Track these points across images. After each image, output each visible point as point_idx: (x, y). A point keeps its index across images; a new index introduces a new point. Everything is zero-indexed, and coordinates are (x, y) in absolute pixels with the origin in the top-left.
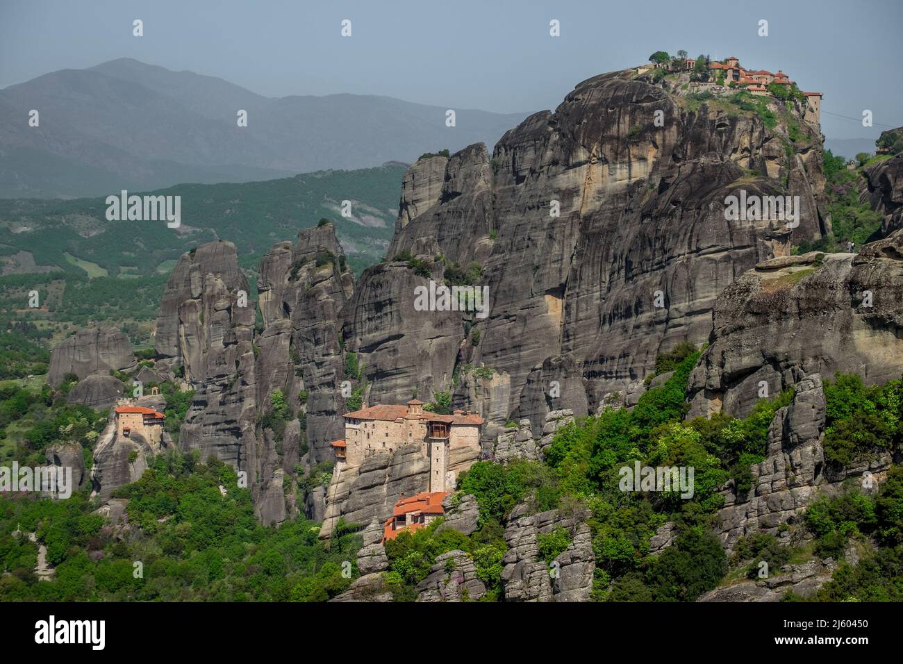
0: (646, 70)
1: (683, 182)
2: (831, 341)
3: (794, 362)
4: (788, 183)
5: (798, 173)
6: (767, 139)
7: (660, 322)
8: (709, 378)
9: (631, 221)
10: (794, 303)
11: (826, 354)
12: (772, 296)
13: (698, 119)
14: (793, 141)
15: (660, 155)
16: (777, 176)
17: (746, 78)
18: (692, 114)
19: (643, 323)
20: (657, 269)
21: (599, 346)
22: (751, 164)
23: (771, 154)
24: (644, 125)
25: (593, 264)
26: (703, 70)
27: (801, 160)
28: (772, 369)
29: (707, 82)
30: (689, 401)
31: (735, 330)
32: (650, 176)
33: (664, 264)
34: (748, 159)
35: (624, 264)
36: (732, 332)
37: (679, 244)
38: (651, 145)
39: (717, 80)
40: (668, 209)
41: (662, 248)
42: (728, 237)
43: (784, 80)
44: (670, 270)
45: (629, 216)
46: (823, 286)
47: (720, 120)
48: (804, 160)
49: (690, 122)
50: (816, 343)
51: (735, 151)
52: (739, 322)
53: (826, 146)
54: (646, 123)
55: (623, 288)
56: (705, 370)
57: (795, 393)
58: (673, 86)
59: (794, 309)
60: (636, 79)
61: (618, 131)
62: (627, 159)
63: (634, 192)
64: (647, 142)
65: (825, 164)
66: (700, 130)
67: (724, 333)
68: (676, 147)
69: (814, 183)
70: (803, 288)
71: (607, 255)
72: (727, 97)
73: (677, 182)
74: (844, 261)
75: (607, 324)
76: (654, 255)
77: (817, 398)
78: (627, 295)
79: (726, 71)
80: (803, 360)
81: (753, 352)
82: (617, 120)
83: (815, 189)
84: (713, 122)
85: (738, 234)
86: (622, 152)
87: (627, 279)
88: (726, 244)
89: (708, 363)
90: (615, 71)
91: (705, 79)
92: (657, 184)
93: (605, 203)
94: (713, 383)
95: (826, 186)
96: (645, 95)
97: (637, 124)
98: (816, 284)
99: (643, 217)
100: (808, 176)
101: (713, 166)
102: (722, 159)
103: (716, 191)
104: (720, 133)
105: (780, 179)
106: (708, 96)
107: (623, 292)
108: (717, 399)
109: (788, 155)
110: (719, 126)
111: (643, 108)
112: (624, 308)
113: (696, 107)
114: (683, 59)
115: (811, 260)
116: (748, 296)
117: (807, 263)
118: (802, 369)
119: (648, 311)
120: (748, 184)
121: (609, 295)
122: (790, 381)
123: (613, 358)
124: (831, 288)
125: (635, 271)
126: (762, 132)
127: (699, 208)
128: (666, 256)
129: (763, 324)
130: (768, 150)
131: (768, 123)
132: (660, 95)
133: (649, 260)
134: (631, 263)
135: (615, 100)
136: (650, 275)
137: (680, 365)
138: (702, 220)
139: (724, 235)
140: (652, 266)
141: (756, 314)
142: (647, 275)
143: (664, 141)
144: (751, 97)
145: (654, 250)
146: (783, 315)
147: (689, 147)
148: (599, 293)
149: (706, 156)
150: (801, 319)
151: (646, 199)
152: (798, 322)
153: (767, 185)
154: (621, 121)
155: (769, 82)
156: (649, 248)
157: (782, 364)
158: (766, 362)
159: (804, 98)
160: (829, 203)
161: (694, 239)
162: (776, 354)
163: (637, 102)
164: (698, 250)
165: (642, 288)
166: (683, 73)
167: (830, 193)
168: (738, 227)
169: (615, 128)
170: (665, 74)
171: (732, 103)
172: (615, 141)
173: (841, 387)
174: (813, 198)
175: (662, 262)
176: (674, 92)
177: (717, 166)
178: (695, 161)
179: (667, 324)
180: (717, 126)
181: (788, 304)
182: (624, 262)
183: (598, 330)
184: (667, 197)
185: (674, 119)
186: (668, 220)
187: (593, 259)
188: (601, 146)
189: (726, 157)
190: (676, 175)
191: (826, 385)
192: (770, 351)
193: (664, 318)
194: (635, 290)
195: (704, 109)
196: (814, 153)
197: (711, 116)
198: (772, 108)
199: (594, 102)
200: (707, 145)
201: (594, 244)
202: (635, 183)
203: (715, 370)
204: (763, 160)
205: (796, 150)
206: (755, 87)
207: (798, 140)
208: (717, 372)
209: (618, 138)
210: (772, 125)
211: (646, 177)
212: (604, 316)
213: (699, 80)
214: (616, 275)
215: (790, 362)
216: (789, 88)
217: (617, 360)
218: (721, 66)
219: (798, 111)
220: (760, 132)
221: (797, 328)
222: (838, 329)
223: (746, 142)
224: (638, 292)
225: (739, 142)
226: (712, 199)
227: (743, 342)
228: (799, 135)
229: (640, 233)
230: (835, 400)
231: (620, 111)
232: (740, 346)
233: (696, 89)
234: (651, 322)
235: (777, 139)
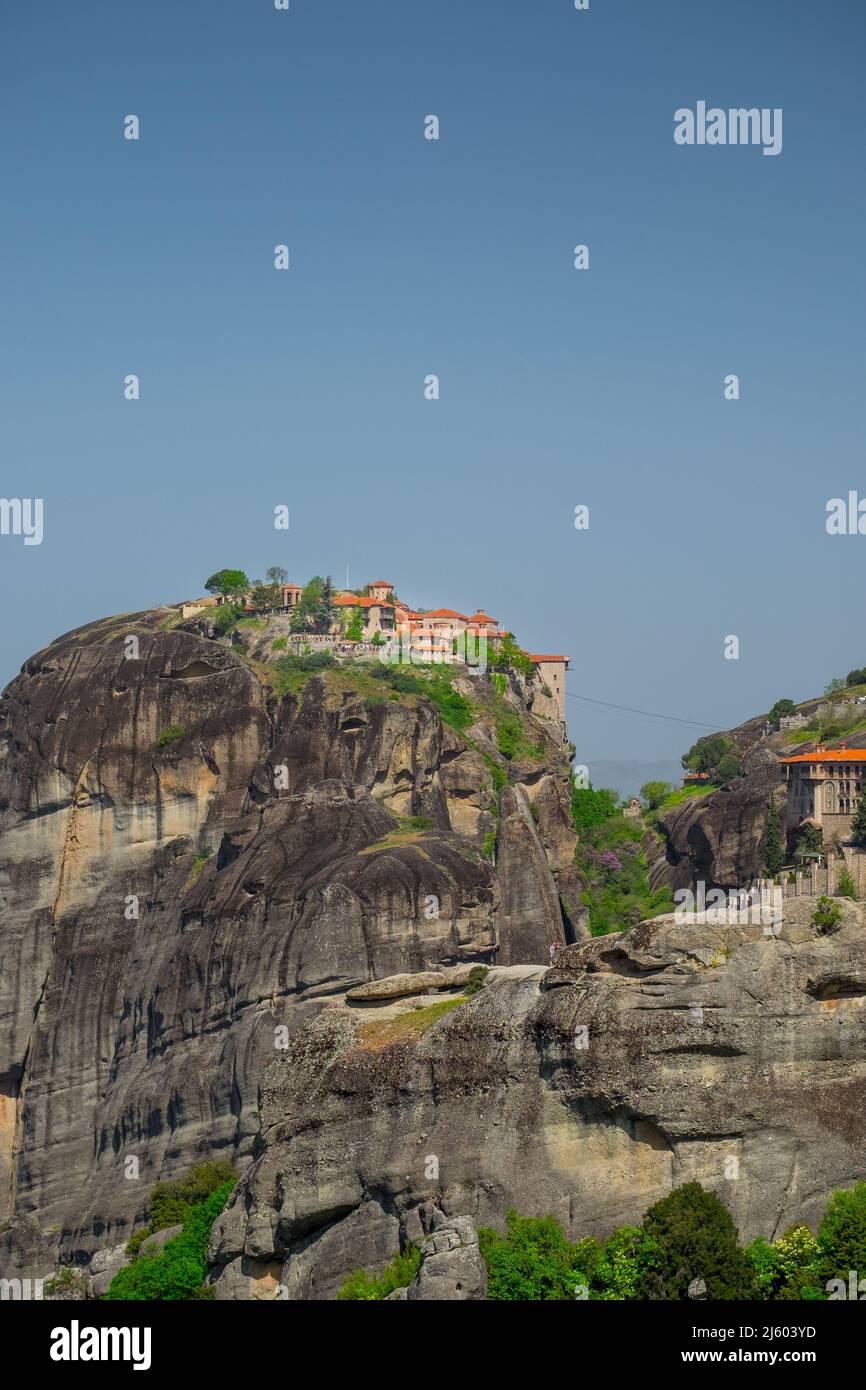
0: (199, 609)
1: (269, 844)
2: (500, 1150)
3: (424, 1193)
4: (497, 845)
5: (518, 825)
6: (451, 754)
7: (221, 1144)
8: (250, 1231)
9: (161, 927)
10: (424, 1070)
11: (489, 1176)
12: (378, 1056)
13: (304, 710)
14: (508, 756)
15: (222, 786)
16: (475, 832)
18: (289, 700)
19: (187, 1146)
20: (215, 1029)
21: (93, 1198)
22: (416, 805)
23: (462, 785)
24: (188, 723)
25: (82, 1020)
26: (318, 608)
27: (525, 797)
28: (380, 1211)
29: (326, 632)
30: (211, 1282)
31: (304, 1129)
32: (203, 831)
33: (229, 1018)
34: (408, 795)
35: (145, 1019)
36: (298, 1133)
37: (260, 975)
38: (205, 767)
39: (347, 629)
40: (237, 902)
41: (225, 983)
42: (363, 958)
43: (489, 628)
44: (242, 1030)
45: (156, 917)
46: (482, 1034)
47: (349, 712)
48: (531, 798)
49: (285, 716)
50: (469, 1153)
51: (381, 776)
52: (311, 1112)
54: (193, 720)
55: (143, 1070)
56: (243, 1214)
57: (423, 1256)
58: (256, 642)
59: (424, 1083)
60: (179, 627)
61: (134, 736)
62: (152, 797)
63: (167, 866)
64: (196, 760)
65: (577, 806)
66: (306, 733)
67: (282, 1137)
68: (256, 770)
69: (553, 845)
70: (442, 1038)
71: (112, 1001)
72: (365, 664)
73: (255, 844)
74: (525, 980)
75: (110, 1150)
76: (208, 998)
77: (467, 1267)
78: (152, 1086)
79: (366, 610)
80: (442, 1189)
81: (341, 1175)
82: (132, 713)
83: (556, 858)
84: (334, 716)
85: (385, 951)
86: (142, 780)
87: (153, 1051)
88: (360, 973)
89: (250, 1201)
91: (322, 627)
92: (216, 849)
93: (107, 890)
94: (258, 1243)
95: (579, 853)
96: (191, 660)
97: (174, 721)
98: (468, 1028)
99: (185, 919)
100: (540, 832)
101: (332, 809)
102: (351, 794)
103: (339, 862)
104: (350, 741)
105: (480, 837)
106: (325, 661)
107: (143, 1079)
108: (269, 1277)
109: (498, 786)
110: (349, 724)
111: (186, 687)
112: (144, 1113)
113: (297, 685)
114: (276, 586)
115: (460, 980)
116: (329, 1057)
117: (453, 988)
118: (441, 1208)
119: (195, 1119)
120: (405, 846)
121: (115, 1086)
122: (415, 1234)
123: (122, 1223)
124: (499, 1037)
125: (167, 1035)
126: (439, 737)
127: (302, 898)
128: (234, 1001)
129: (359, 1115)
130: (455, 776)
131: (455, 719)
132: (222, 658)
133: (198, 1010)
134: (160, 1017)
135: (128, 671)
136: (200, 1042)
137: (198, 1207)
138: (308, 924)
139: (355, 955)
140: (205, 1022)
141: (346, 1094)
142: (194, 1042)
143: (231, 756)
145: (209, 989)
146: (401, 1096)
148: (94, 1084)
149: (319, 787)
150: (437, 1103)
151: (193, 879)
152: (433, 1111)
153: (447, 849)
154: (141, 714)
156: (197, 985)
157: (400, 1200)
158: (368, 1195)
159: (531, 668)
160: (585, 887)
161: (291, 965)
162: (387, 1178)
163: (175, 674)
164: (301, 987)
165: (183, 1070)
166: (277, 614)
167: (587, 868)
168: (385, 936)
169: (127, 731)
170: (238, 617)
171: (375, 675)
172: (127, 759)
173: (519, 1244)
174: (551, 877)
175: (225, 1014)
176: (257, 655)
177: (340, 809)
178: (294, 798)
179: (236, 1146)
180: (345, 726)
181: (412, 1073)
182: (145, 1017)
183: (92, 1163)
184: (236, 875)
185: (253, 711)
186: (237, 925)
187: (83, 1010)
188: (98, 769)
189: (360, 790)
190: (255, 829)
191: (485, 1239)
192: (374, 1174)
193: (228, 1133)
194: (167, 1074)
195: (316, 689)
196: (553, 783)
197: (331, 704)
198: (463, 688)
199: (82, 676)
200: (322, 764)
201: (83, 978)
202: (168, 847)
203: (264, 1216)
204: (440, 797)
205: (513, 775)
207: (518, 755)
208: (267, 1220)
209: (134, 752)
210: (462, 722)
211: (194, 834)
212: (104, 1132)
213: (310, 630)
214: (128, 1043)
215: (416, 1195)
216: (500, 645)
217: (130, 1226)
218: (356, 599)
219: (519, 693)
220: (434, 738)
221: (428, 1122)
222: (512, 1122)
223: (404, 759)
224: (175, 1080)
225: (389, 759)
226: (328, 880)
227: (320, 1155)
228: (519, 744)
229: (179, 951)
230: (504, 1271)
231: (138, 694)
232: (314, 1163)
233: (302, 648)
234: (203, 1142)
235: (473, 754)
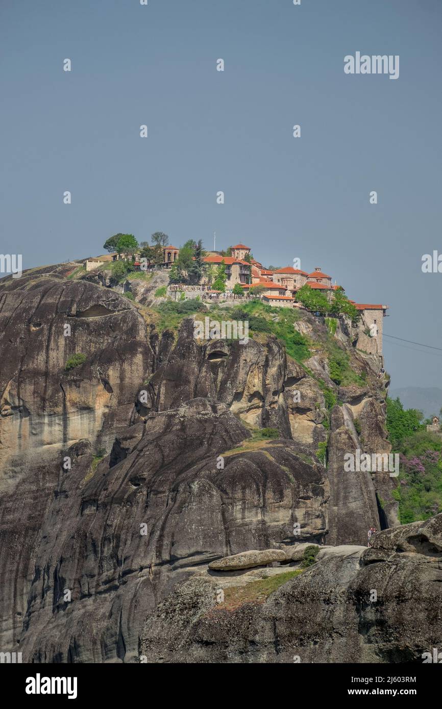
0: (99, 264)
1: (150, 447)
4: (327, 451)
5: (344, 436)
6: (293, 380)
9: (65, 511)
10: (268, 626)
12: (232, 614)
13: (179, 343)
14: (337, 382)
15: (115, 402)
16: (310, 441)
17: (262, 280)
18: (168, 335)
20: (106, 591)
22: (265, 419)
23: (301, 404)
24: (89, 352)
25: (2, 582)
26: (191, 265)
27: (351, 414)
29: (197, 284)
32: (99, 436)
33: (117, 583)
34: (259, 411)
35: (51, 583)
37: (142, 549)
38: (101, 387)
39: (213, 281)
40: (124, 492)
41: (114, 556)
42: (222, 537)
43: (324, 283)
44: (127, 592)
45: (61, 503)
46: (314, 598)
47: (214, 346)
48: (355, 415)
49: (165, 348)
51: (238, 396)
53: (392, 392)
54: (93, 350)
55: (49, 622)
58: (142, 290)
59: (268, 636)
60: (83, 278)
61: (47, 362)
62: (60, 409)
64: (95, 381)
65: (391, 422)
66: (179, 361)
68: (141, 389)
69: (371, 452)
70: (283, 601)
71: (26, 568)
72: (227, 309)
73: (139, 447)
74: (348, 557)
76: (101, 567)
78: (56, 635)
79: (229, 267)
82: (45, 344)
84: (202, 349)
85: (239, 533)
86: (52, 396)
87: (57, 608)
88: (219, 550)
90: (49, 265)
91: (194, 279)
92: (109, 451)
93: (24, 481)
96: (91, 304)
97: (78, 350)
98: (303, 594)
99: (84, 504)
100: (362, 441)
101: (200, 421)
102: (214, 409)
103: (204, 462)
104: (214, 368)
105: (315, 445)
106: (196, 305)
107: (50, 629)
109: (329, 406)
110: (214, 355)
111: (88, 324)
113: (174, 323)
114: (159, 247)
115: (297, 556)
120: (256, 450)
121: (27, 634)
124: (327, 601)
126: (284, 367)
127: (175, 490)
128: (121, 569)
130: (296, 398)
131: (297, 353)
132: (116, 303)
133: (93, 576)
134: (63, 580)
135: (42, 311)
136: (94, 601)
138: (180, 510)
139: (215, 535)
140: (98, 585)
141: (207, 644)
142: (89, 601)
143: (122, 379)
144: (269, 310)
145: (102, 560)
147: (163, 390)
149: (190, 404)
150: (278, 652)
151: (91, 474)
152: (275, 658)
153: (289, 454)
154: (52, 345)
155: (298, 285)
156: (92, 556)
159: (357, 314)
160: (395, 486)
161: (166, 542)
163: (79, 314)
164: (173, 559)
165: (81, 623)
166: (159, 269)
168: (239, 521)
169: (41, 358)
170: (129, 271)
171: (236, 318)
172: (41, 380)
174: (369, 477)
175: (113, 579)
176: (143, 301)
177: (206, 421)
178: (170, 412)
180: (209, 357)
181: (259, 628)
182: (52, 580)
184: (124, 471)
185: (139, 344)
186: (124, 510)
187: (3, 574)
188: (18, 387)
189: (221, 406)
190: (139, 436)
194: (68, 625)
195: (189, 327)
196: (372, 404)
198: (303, 328)
199: (7, 314)
200: (192, 386)
202: (71, 448)
204: (284, 413)
205: (341, 397)
206: (276, 294)
207: (345, 382)
209: (46, 374)
210: (302, 355)
211: (92, 439)
213: (184, 281)
214: (38, 601)
216: (331, 296)
218: (221, 259)
219: (346, 333)
220: (280, 367)
223: (256, 382)
224: (74, 630)
225: (245, 382)
226: (196, 475)
228: (347, 373)
229: (78, 530)
231: (50, 329)
233: (179, 295)
235: (310, 380)
